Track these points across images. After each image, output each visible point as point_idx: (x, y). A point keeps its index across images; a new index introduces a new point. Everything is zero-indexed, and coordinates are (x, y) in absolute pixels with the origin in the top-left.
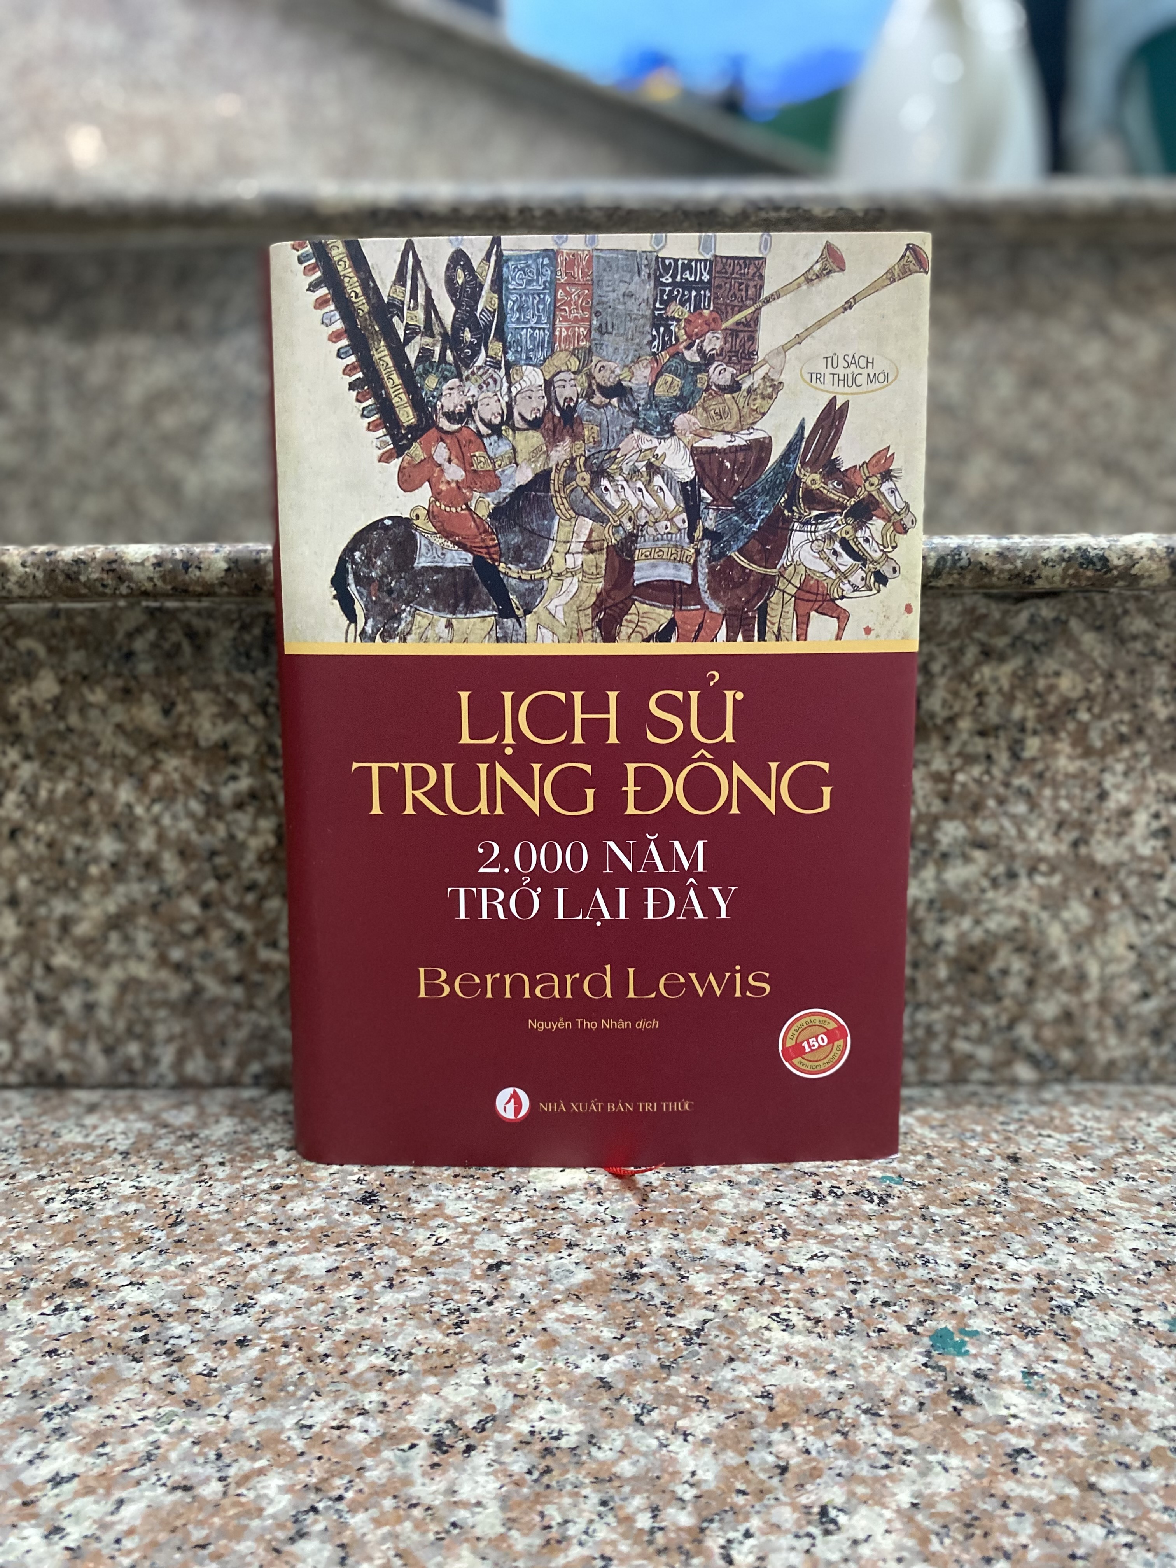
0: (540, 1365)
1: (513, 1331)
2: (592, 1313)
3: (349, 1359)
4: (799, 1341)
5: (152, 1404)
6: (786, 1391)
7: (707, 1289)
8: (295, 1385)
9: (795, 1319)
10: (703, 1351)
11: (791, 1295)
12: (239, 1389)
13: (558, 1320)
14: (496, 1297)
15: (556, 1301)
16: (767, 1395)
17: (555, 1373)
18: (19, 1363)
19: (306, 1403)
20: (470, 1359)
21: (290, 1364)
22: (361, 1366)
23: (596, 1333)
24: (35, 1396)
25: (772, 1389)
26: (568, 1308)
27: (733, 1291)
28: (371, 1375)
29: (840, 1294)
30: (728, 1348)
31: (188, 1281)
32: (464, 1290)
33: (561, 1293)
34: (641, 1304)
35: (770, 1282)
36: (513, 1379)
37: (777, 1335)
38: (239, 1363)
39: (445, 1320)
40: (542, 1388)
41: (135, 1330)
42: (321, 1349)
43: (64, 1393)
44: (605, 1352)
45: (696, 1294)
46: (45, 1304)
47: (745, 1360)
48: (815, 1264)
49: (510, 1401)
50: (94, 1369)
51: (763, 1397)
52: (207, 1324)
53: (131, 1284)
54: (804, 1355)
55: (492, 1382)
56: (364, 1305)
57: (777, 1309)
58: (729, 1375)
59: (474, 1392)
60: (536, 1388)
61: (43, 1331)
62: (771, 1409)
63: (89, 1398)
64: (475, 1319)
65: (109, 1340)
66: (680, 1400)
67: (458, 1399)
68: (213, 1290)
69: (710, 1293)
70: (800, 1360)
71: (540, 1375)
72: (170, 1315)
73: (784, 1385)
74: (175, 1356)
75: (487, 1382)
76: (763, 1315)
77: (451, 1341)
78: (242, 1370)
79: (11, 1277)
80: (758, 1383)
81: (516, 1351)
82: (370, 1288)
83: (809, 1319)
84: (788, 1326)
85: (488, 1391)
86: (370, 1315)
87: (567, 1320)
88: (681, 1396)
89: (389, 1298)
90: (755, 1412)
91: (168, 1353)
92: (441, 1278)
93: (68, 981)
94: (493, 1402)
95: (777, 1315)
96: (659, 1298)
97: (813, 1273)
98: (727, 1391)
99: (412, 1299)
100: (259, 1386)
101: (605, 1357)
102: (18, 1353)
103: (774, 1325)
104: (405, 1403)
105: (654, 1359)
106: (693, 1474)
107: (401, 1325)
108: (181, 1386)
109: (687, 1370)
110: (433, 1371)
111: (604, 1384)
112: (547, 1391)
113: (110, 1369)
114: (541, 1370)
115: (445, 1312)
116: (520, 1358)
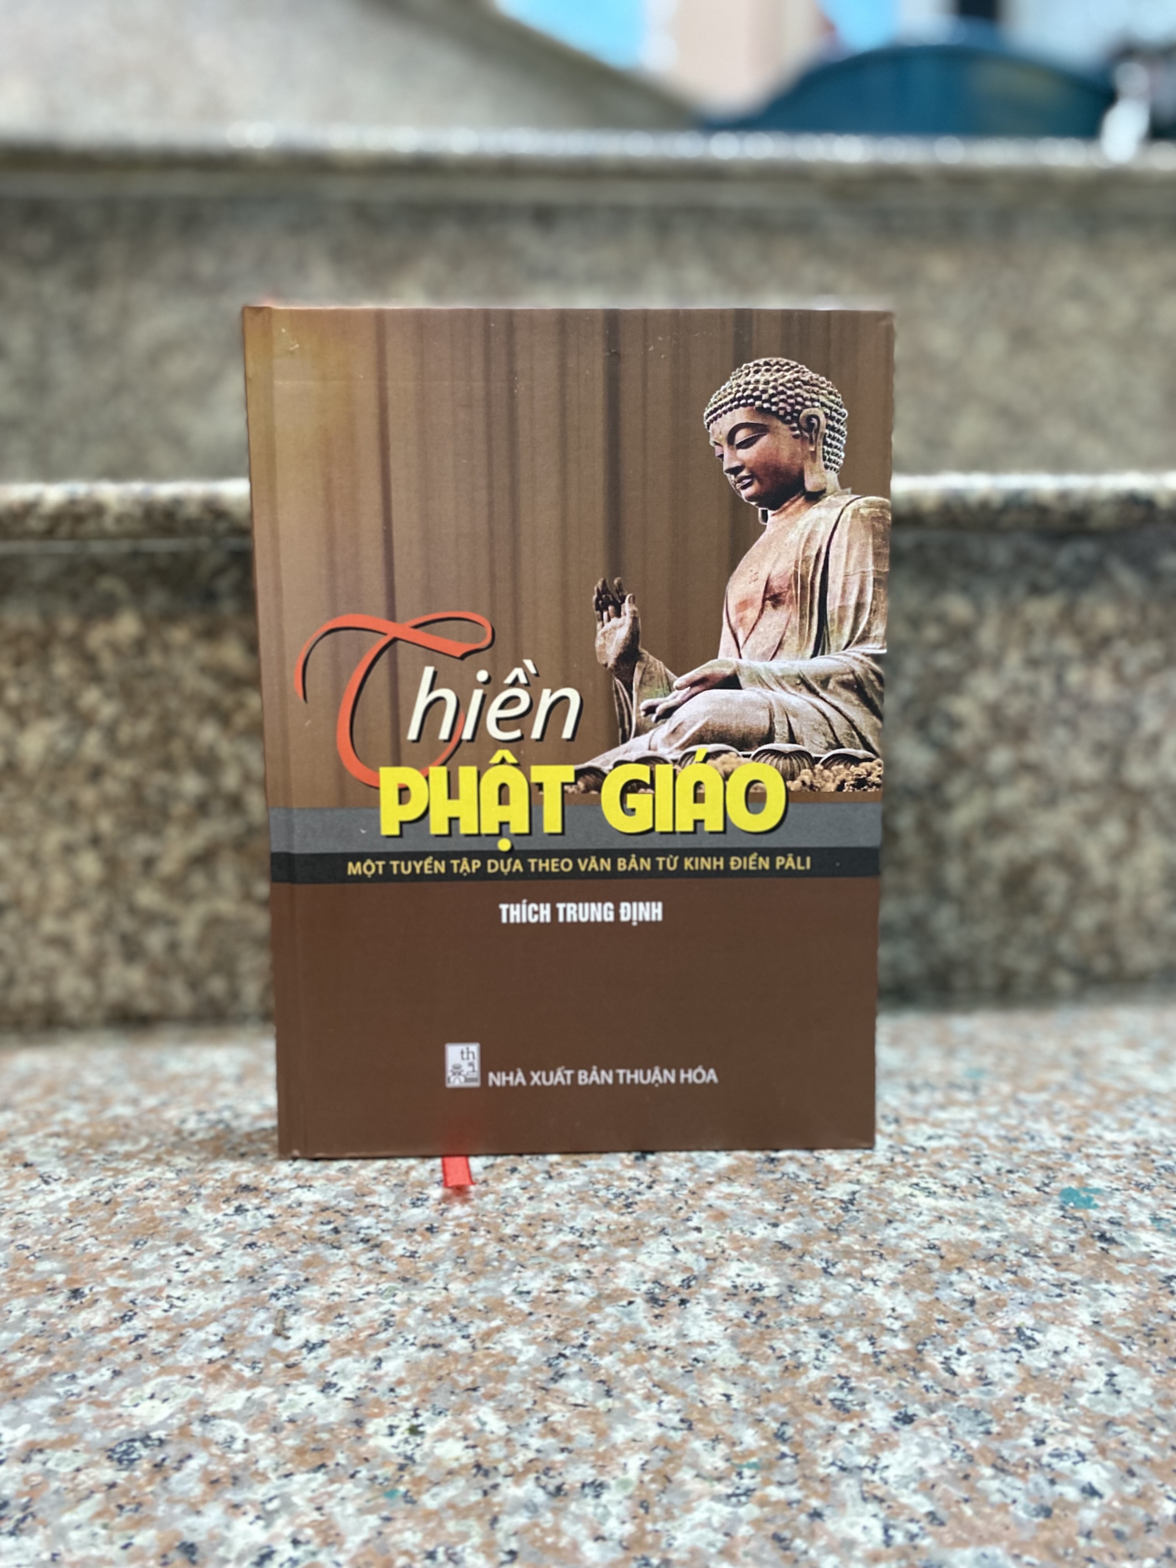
0: (718, 1234)
1: (680, 1208)
2: (748, 1191)
3: (538, 1238)
4: (944, 1204)
5: (369, 1282)
6: (948, 1243)
7: (845, 1167)
8: (498, 1261)
9: (934, 1187)
10: (861, 1216)
11: (922, 1169)
12: (446, 1266)
13: (718, 1198)
14: (654, 1182)
15: (710, 1183)
16: (932, 1247)
17: (734, 1239)
18: (224, 1255)
19: (515, 1275)
20: (651, 1232)
21: (485, 1245)
22: (552, 1242)
23: (758, 1206)
24: (253, 1281)
25: (937, 1242)
26: (724, 1188)
27: (869, 1167)
28: (564, 1250)
29: (965, 1165)
30: (884, 1212)
31: (354, 1182)
32: (620, 1178)
33: (712, 1176)
34: (790, 1182)
35: (899, 1159)
36: (699, 1247)
37: (922, 1199)
38: (436, 1246)
39: (615, 1202)
40: (728, 1251)
41: (322, 1223)
42: (509, 1230)
43: (280, 1278)
44: (773, 1221)
45: (836, 1172)
46: (224, 1206)
47: (903, 1221)
48: (934, 1144)
49: (704, 1264)
50: (299, 1257)
51: (930, 1248)
52: (389, 1215)
53: (299, 1186)
54: (954, 1214)
55: (681, 1249)
56: (532, 1194)
57: (915, 1180)
58: (893, 1233)
59: (668, 1258)
60: (723, 1252)
61: (234, 1229)
62: (942, 1257)
63: (307, 1280)
64: (642, 1201)
65: (302, 1233)
66: (858, 1255)
67: (656, 1264)
68: (381, 1188)
69: (848, 1170)
70: (952, 1219)
71: (721, 1242)
72: (350, 1211)
73: (945, 1238)
74: (372, 1243)
75: (677, 1250)
76: (903, 1185)
77: (628, 1219)
78: (443, 1251)
79: (178, 1185)
80: (923, 1238)
81: (691, 1224)
82: (532, 1180)
83: (946, 1186)
84: (931, 1193)
85: (679, 1256)
86: (541, 1201)
87: (728, 1197)
88: (856, 1251)
89: (551, 1187)
90: (928, 1260)
91: (365, 1241)
92: (594, 1168)
93: (150, 919)
94: (689, 1265)
95: (917, 1185)
96: (804, 1176)
97: (935, 1151)
98: (897, 1245)
99: (575, 1187)
100: (465, 1263)
101: (775, 1225)
102: (219, 1248)
103: (916, 1192)
104: (608, 1270)
105: (820, 1224)
106: (893, 1310)
107: (575, 1209)
108: (391, 1267)
109: (854, 1231)
110: (621, 1243)
111: (784, 1246)
112: (734, 1254)
113: (315, 1256)
114: (720, 1238)
115: (611, 1196)
116: (698, 1229)
